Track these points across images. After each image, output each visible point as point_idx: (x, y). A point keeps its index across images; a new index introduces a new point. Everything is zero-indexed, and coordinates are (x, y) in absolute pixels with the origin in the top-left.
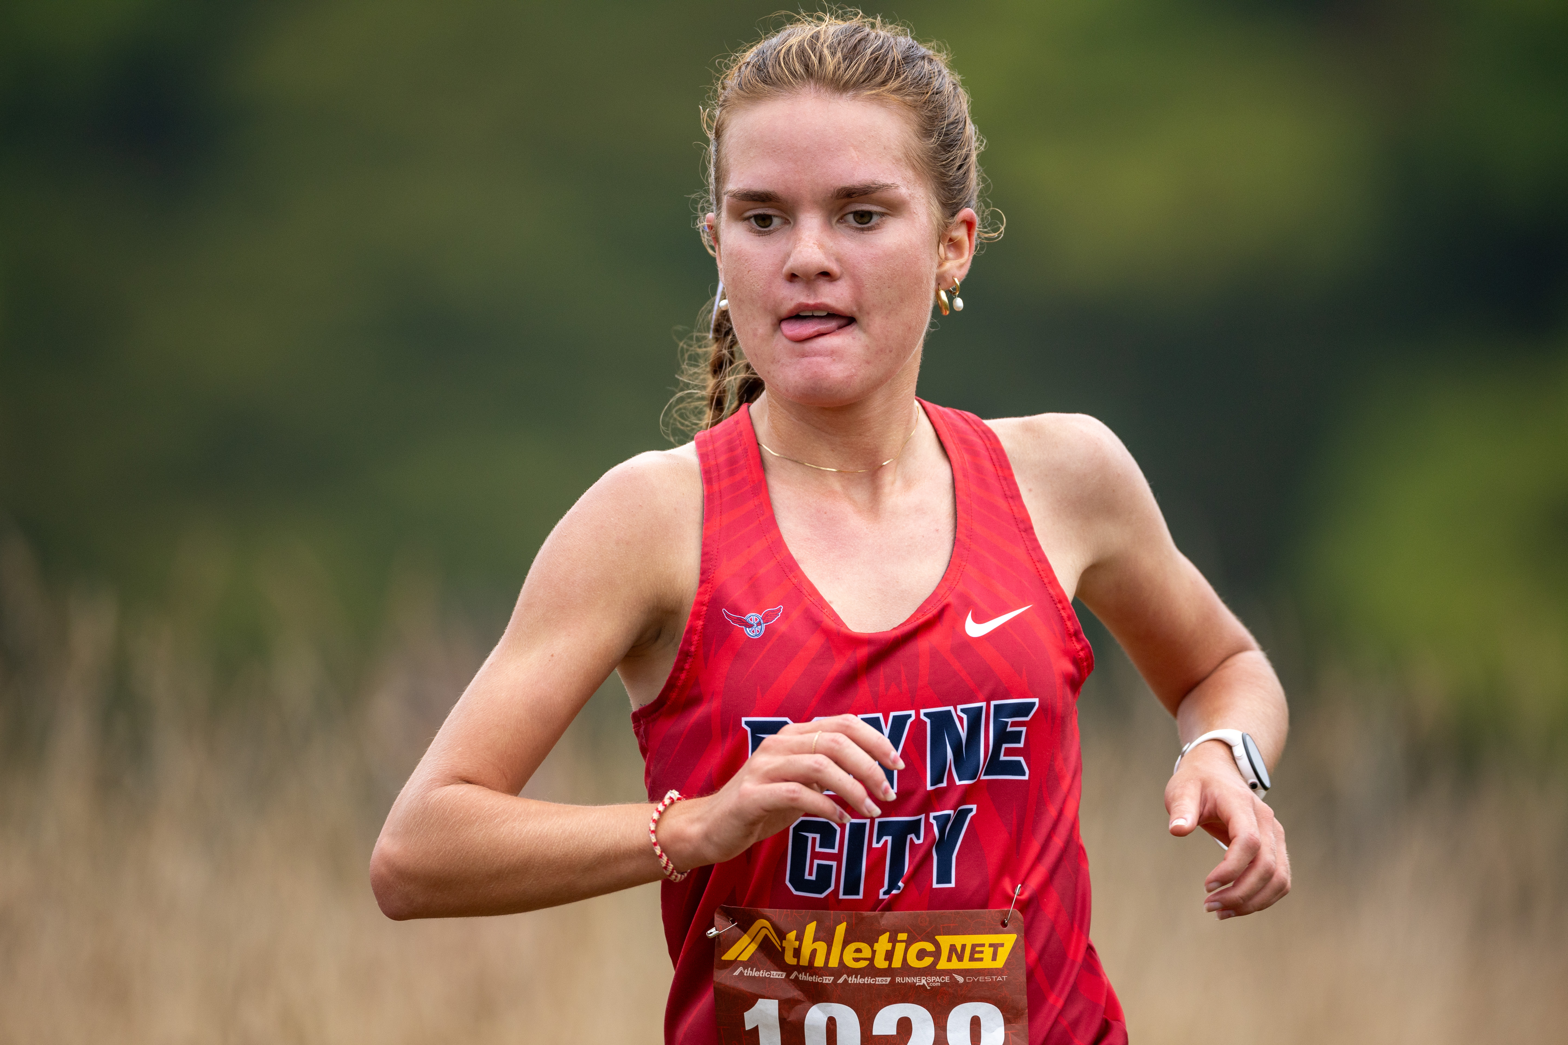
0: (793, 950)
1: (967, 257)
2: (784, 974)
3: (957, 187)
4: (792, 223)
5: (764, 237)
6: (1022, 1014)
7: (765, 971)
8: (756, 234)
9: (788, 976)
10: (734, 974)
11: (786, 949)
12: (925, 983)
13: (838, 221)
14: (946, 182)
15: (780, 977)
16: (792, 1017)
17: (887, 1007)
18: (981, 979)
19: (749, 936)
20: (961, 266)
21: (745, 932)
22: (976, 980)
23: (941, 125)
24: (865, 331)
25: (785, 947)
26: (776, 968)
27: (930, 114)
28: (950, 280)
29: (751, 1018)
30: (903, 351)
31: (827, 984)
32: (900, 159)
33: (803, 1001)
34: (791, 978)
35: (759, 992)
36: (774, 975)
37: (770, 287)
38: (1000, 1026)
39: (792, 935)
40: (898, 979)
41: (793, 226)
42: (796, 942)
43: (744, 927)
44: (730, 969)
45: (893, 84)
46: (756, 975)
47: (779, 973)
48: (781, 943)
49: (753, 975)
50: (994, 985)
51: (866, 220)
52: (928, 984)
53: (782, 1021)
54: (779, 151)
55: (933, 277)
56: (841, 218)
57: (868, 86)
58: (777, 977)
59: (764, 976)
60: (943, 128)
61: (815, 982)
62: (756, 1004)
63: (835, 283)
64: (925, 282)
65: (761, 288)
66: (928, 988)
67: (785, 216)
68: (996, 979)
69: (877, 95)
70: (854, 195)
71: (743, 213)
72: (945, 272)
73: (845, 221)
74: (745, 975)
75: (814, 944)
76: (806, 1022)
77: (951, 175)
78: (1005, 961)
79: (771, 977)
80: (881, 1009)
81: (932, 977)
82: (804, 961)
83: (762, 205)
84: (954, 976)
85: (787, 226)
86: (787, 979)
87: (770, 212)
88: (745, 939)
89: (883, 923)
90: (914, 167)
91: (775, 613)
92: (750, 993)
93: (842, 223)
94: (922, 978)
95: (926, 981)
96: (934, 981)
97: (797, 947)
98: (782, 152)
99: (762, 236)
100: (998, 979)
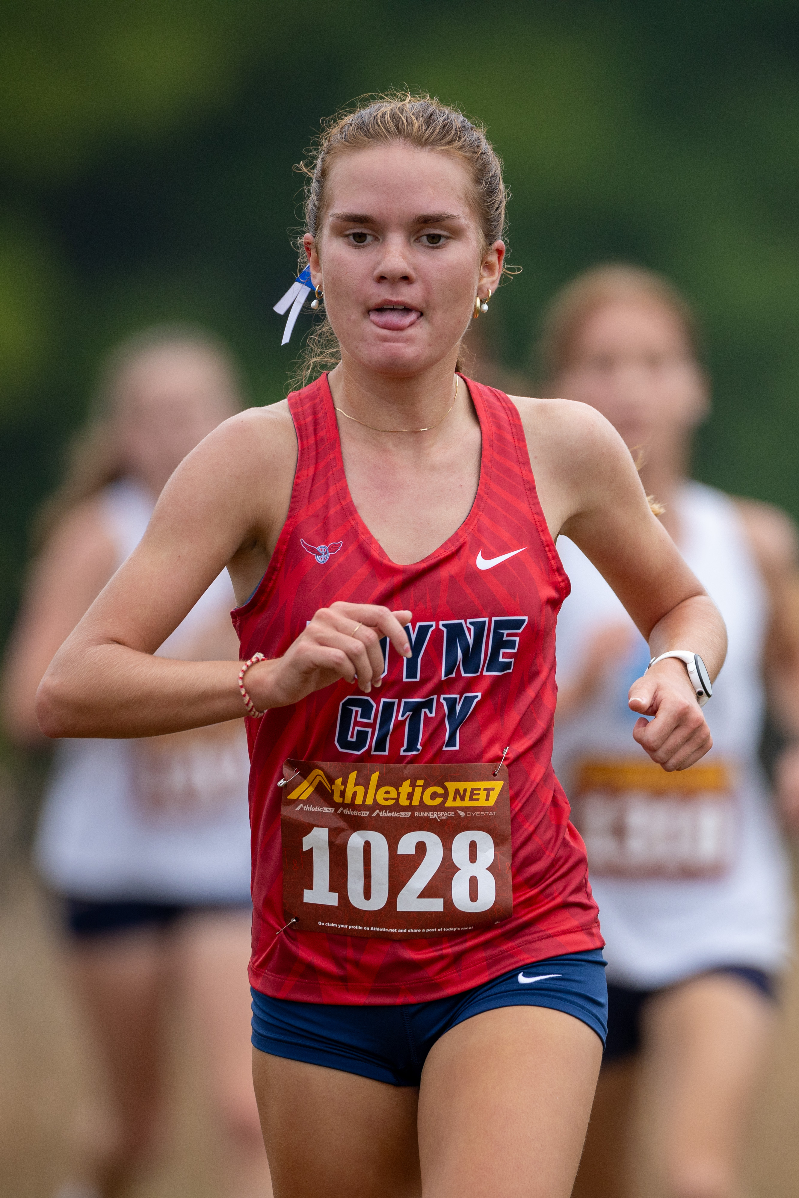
0: (340, 792)
1: (497, 276)
2: (333, 810)
3: (494, 223)
4: (381, 240)
5: (359, 249)
6: (507, 839)
7: (319, 807)
8: (353, 247)
9: (336, 811)
10: (296, 809)
11: (334, 791)
12: (437, 817)
13: (415, 241)
14: (488, 219)
15: (330, 812)
16: (338, 841)
17: (408, 834)
18: (477, 814)
19: (308, 782)
20: (493, 282)
21: (305, 779)
22: (474, 815)
23: (488, 176)
24: (429, 322)
25: (334, 790)
26: (327, 805)
27: (480, 167)
28: (485, 290)
29: (307, 843)
30: (453, 338)
31: (364, 817)
32: (462, 198)
33: (347, 830)
34: (338, 812)
35: (314, 823)
36: (326, 810)
37: (362, 285)
38: (490, 848)
39: (339, 781)
40: (416, 813)
41: (382, 242)
42: (342, 786)
43: (305, 775)
44: (293, 806)
45: (457, 144)
46: (312, 810)
47: (330, 808)
48: (331, 787)
49: (310, 810)
50: (486, 818)
51: (436, 241)
52: (439, 817)
53: (331, 844)
54: (376, 186)
55: (476, 288)
56: (417, 239)
57: (441, 143)
58: (328, 811)
59: (318, 811)
60: (488, 179)
61: (356, 815)
62: (312, 832)
63: (411, 285)
64: (472, 289)
65: (355, 285)
66: (439, 820)
67: (376, 234)
68: (488, 814)
69: (447, 150)
70: (430, 222)
71: (344, 231)
72: (482, 285)
73: (420, 241)
74: (304, 810)
75: (355, 787)
76: (348, 845)
77: (492, 214)
78: (495, 801)
79: (324, 811)
80: (403, 835)
81: (442, 812)
82: (348, 800)
83: (360, 225)
84: (457, 812)
85: (377, 243)
86: (335, 813)
87: (365, 231)
88: (305, 784)
89: (406, 772)
90: (470, 205)
91: (337, 546)
92: (308, 823)
93: (417, 242)
94: (434, 813)
95: (437, 815)
96: (443, 815)
97: (343, 790)
98: (379, 186)
99: (358, 248)
100: (490, 814)
